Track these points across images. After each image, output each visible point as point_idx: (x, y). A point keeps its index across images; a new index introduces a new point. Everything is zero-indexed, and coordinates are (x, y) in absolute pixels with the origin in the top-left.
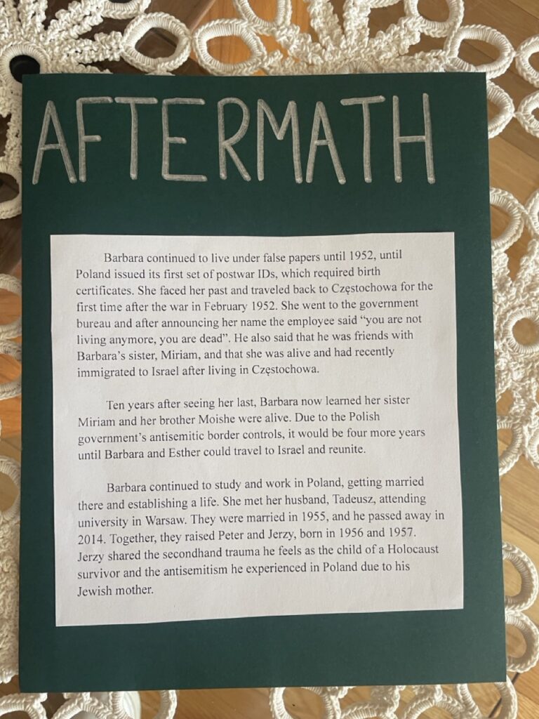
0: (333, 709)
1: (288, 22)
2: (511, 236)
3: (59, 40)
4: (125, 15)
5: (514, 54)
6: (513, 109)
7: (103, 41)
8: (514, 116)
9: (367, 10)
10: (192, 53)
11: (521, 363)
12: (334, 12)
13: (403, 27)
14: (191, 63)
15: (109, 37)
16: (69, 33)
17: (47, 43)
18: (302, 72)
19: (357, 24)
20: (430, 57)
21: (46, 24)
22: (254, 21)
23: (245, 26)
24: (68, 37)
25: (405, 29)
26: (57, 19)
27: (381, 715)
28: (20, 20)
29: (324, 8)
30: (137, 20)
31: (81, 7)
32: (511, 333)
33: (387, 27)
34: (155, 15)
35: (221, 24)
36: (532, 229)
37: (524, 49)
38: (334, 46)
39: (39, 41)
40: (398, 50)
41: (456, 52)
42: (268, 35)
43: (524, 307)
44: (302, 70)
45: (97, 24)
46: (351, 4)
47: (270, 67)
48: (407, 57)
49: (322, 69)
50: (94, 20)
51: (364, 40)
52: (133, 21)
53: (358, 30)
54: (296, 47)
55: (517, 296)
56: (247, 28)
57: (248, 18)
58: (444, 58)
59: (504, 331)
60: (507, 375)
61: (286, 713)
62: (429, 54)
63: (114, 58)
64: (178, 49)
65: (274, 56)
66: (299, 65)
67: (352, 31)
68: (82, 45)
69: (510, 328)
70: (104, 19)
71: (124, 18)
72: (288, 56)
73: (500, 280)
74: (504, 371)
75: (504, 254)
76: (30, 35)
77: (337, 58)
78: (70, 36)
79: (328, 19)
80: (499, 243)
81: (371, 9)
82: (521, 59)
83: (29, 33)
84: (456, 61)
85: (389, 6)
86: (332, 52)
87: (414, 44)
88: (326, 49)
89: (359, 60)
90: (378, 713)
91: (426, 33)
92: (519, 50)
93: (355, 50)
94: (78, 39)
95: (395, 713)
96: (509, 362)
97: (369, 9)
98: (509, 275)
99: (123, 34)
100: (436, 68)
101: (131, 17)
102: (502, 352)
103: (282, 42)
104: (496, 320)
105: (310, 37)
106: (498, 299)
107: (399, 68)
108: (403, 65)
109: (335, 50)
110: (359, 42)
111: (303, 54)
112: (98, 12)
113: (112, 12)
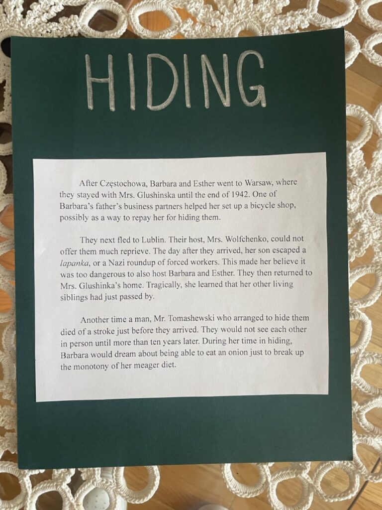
0: (266, 474)
2: (365, 137)
3: (34, 25)
4: (79, 3)
5: (357, 8)
6: (359, 47)
7: (66, 23)
8: (360, 52)
10: (129, 26)
11: (378, 227)
14: (129, 33)
15: (70, 19)
16: (41, 19)
17: (26, 27)
18: (208, 33)
20: (298, 14)
21: (24, 14)
23: (165, 3)
26: (32, 10)
27: (299, 476)
28: (5, 13)
30: (88, 6)
32: (370, 206)
35: (148, 3)
36: (379, 131)
37: (364, 4)
38: (229, 12)
39: (20, 26)
40: (274, 11)
41: (316, 9)
42: (181, 8)
43: (377, 187)
44: (208, 31)
45: (60, 11)
47: (185, 31)
48: (281, 15)
49: (222, 30)
50: (58, 8)
51: (250, 6)
52: (85, 6)
54: (202, 15)
55: (372, 180)
56: (166, 5)
58: (308, 13)
59: (365, 205)
60: (369, 235)
61: (234, 479)
62: (297, 12)
63: (74, 34)
64: (119, 24)
65: (187, 23)
66: (206, 28)
68: (51, 27)
69: (369, 203)
70: (65, 7)
71: (78, 5)
72: (197, 22)
73: (359, 170)
74: (366, 233)
75: (360, 151)
76: (13, 23)
77: (232, 20)
78: (42, 21)
80: (356, 144)
82: (362, 11)
83: (12, 22)
84: (316, 15)
87: (285, 5)
88: (223, 15)
89: (248, 21)
90: (297, 475)
92: (361, 4)
93: (244, 13)
94: (48, 22)
95: (308, 474)
96: (369, 226)
98: (365, 165)
99: (79, 16)
100: (303, 21)
101: (83, 4)
102: (364, 219)
103: (192, 12)
104: (358, 198)
105: (211, 6)
106: (359, 183)
107: (276, 24)
108: (279, 21)
109: (230, 15)
110: (246, 7)
111: (208, 19)
112: (60, 2)
113: (70, 2)
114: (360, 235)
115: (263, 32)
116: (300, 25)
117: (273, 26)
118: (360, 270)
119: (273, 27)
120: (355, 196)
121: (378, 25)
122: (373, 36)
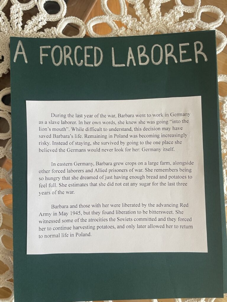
1: (126, 14)
3: (29, 33)
4: (56, 19)
5: (224, 16)
7: (48, 32)
9: (159, 4)
10: (87, 32)
12: (145, 8)
14: (87, 37)
15: (51, 29)
19: (156, 11)
20: (189, 22)
21: (23, 27)
22: (111, 15)
24: (33, 32)
25: (176, 11)
26: (27, 24)
28: (11, 27)
29: (141, 6)
30: (62, 21)
31: (37, 18)
33: (169, 11)
34: (69, 18)
35: (98, 18)
38: (147, 22)
39: (21, 35)
40: (174, 20)
41: (200, 18)
42: (118, 21)
44: (134, 34)
45: (44, 24)
46: (152, 3)
47: (120, 34)
48: (179, 23)
49: (143, 33)
51: (160, 18)
52: (60, 22)
53: (157, 14)
54: (131, 24)
56: (109, 19)
57: (109, 14)
58: (195, 21)
62: (188, 20)
63: (54, 38)
64: (80, 31)
65: (121, 29)
66: (133, 32)
67: (154, 14)
68: (40, 34)
70: (47, 22)
71: (56, 21)
72: (128, 29)
77: (149, 27)
78: (34, 31)
79: (143, 11)
81: (161, 4)
83: (16, 32)
84: (200, 22)
85: (168, 2)
87: (181, 17)
88: (144, 24)
89: (159, 27)
91: (186, 12)
93: (156, 22)
94: (37, 32)
97: (160, 4)
99: (56, 28)
100: (192, 26)
101: (58, 20)
103: (125, 23)
105: (136, 19)
107: (176, 28)
109: (148, 24)
110: (157, 19)
111: (134, 27)
112: (44, 19)
113: (50, 19)
116: (190, 28)
117: (174, 29)
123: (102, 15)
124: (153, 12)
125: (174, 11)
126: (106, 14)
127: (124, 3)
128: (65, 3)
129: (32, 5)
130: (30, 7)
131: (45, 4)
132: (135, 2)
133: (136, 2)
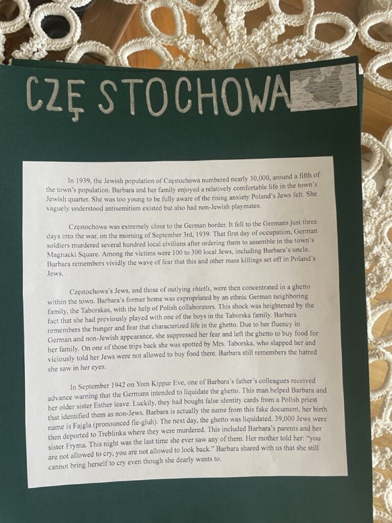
1: (185, 33)
2: (376, 165)
4: (63, 47)
5: (356, 30)
6: (362, 71)
9: (242, 14)
12: (218, 20)
13: (271, 23)
18: (201, 69)
19: (236, 26)
20: (294, 42)
22: (160, 36)
23: (154, 41)
25: (272, 24)
29: (210, 17)
30: (73, 50)
31: (30, 46)
32: (387, 237)
33: (259, 26)
34: (85, 43)
35: (136, 43)
37: (363, 25)
38: (222, 45)
40: (269, 40)
41: (313, 35)
42: (172, 45)
44: (201, 67)
45: (43, 57)
46: (230, 12)
47: (176, 68)
48: (277, 45)
49: (216, 64)
50: (41, 54)
51: (244, 37)
52: (70, 51)
53: (238, 31)
54: (194, 51)
55: (387, 210)
56: (156, 43)
57: (155, 35)
58: (305, 40)
59: (381, 237)
60: (388, 269)
62: (293, 40)
65: (178, 60)
66: (198, 64)
67: (234, 32)
69: (385, 234)
70: (48, 52)
71: (63, 49)
72: (189, 58)
73: (372, 200)
74: (385, 267)
75: (372, 180)
77: (226, 54)
79: (214, 26)
80: (367, 173)
81: (245, 13)
82: (362, 33)
84: (314, 41)
85: (258, 9)
86: (221, 50)
87: (281, 34)
88: (216, 49)
89: (243, 53)
91: (289, 24)
92: (360, 26)
93: (238, 46)
96: (388, 260)
97: (244, 13)
98: (378, 195)
100: (300, 49)
101: (68, 48)
102: (382, 253)
103: (183, 49)
104: (374, 229)
105: (203, 41)
106: (373, 214)
107: (273, 54)
108: (275, 51)
109: (224, 48)
110: (240, 39)
111: (200, 55)
112: (43, 48)
113: (53, 47)
114: (379, 269)
115: (259, 63)
116: (298, 53)
117: (269, 56)
118: (382, 306)
119: (269, 58)
120: (370, 228)
121: (380, 47)
122: (376, 58)
123: (142, 37)
124: (232, 29)
125: (268, 24)
126: (150, 34)
127: (180, 14)
128: (77, 18)
129: (20, 24)
130: (17, 28)
131: (43, 20)
132: (199, 12)
133: (202, 11)
